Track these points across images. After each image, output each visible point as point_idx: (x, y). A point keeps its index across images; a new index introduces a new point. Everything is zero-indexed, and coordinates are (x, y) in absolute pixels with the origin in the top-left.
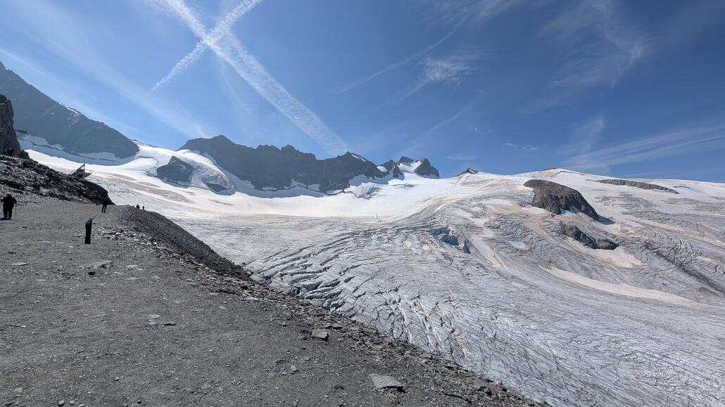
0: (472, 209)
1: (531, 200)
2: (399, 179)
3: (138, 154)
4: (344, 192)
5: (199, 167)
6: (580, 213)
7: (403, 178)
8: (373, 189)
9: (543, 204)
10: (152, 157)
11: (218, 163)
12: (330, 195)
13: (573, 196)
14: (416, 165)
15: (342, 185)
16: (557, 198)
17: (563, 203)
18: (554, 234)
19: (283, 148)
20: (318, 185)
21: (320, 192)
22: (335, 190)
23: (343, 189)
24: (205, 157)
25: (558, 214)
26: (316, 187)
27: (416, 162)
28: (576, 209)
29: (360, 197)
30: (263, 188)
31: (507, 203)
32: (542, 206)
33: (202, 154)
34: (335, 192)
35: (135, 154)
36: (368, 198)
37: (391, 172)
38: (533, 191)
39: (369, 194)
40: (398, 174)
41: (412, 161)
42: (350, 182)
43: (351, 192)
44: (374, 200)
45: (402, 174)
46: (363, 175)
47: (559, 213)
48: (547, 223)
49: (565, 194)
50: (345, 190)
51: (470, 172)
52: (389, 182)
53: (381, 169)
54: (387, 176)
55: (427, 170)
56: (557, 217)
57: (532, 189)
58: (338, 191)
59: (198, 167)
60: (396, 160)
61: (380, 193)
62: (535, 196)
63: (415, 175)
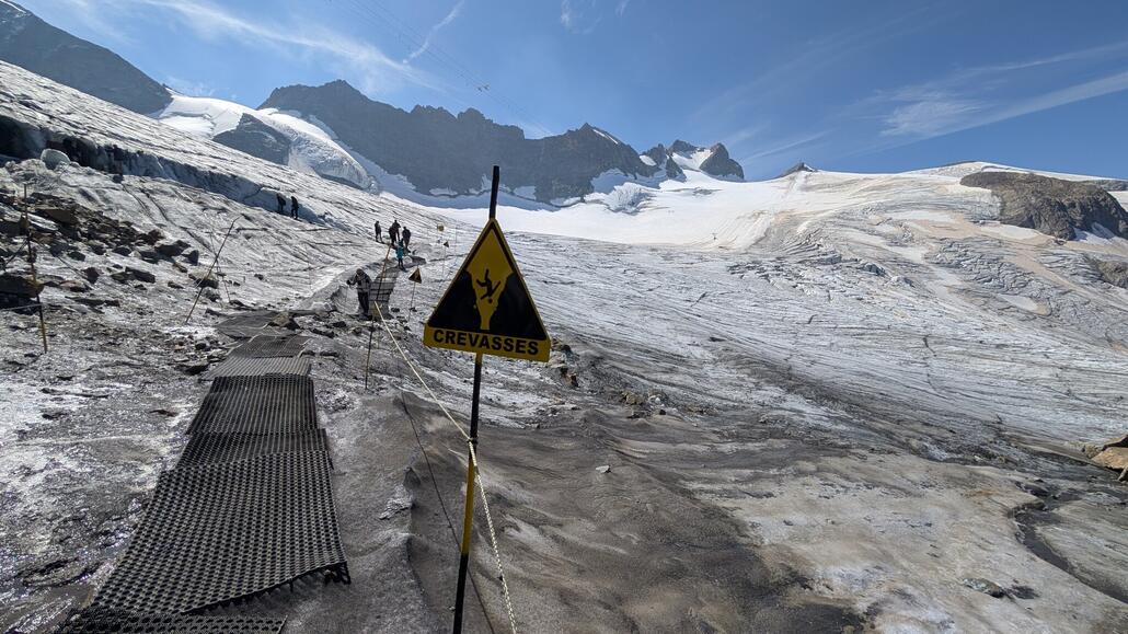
0: (878, 228)
1: (996, 212)
2: (678, 180)
3: (170, 108)
4: (583, 201)
5: (302, 141)
6: (1116, 238)
7: (683, 179)
8: (640, 196)
9: (1030, 219)
10: (201, 115)
11: (340, 136)
12: (559, 207)
13: (1097, 202)
14: (702, 157)
15: (580, 188)
16: (1062, 207)
17: (1078, 216)
18: (1081, 280)
19: (461, 114)
20: (532, 189)
21: (538, 201)
22: (566, 198)
23: (582, 196)
24: (310, 122)
25: (1070, 239)
26: (529, 191)
27: (702, 150)
28: (1106, 230)
29: (617, 210)
30: (432, 191)
31: (943, 217)
32: (1029, 223)
33: (305, 117)
34: (567, 202)
35: (164, 108)
36: (636, 212)
37: (663, 166)
38: (993, 194)
39: (634, 205)
40: (675, 172)
41: (693, 149)
42: (594, 182)
43: (597, 201)
44: (644, 217)
45: (681, 172)
46: (617, 171)
47: (1073, 237)
48: (1055, 258)
49: (1076, 197)
50: (587, 198)
51: (806, 169)
52: (661, 185)
53: (647, 160)
54: (657, 175)
55: (723, 166)
56: (1070, 244)
57: (990, 191)
58: (572, 200)
59: (300, 140)
60: (667, 146)
61: (655, 204)
62: (1004, 203)
63: (702, 174)
